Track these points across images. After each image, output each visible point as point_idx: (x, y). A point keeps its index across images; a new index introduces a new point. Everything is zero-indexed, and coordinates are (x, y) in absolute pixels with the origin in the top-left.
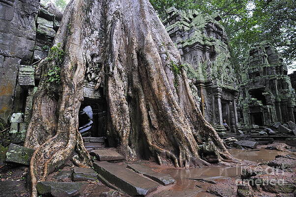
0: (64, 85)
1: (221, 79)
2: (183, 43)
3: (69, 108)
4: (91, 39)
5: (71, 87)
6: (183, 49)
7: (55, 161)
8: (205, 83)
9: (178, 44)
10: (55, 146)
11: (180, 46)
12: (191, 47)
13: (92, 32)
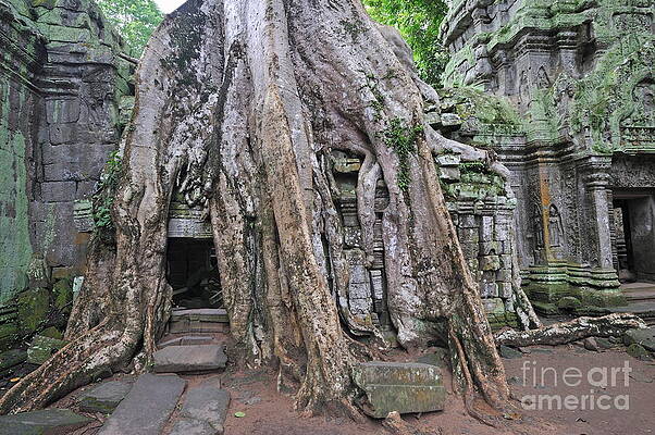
0: (118, 232)
1: (607, 128)
2: (487, 41)
3: (127, 273)
4: (200, 116)
5: (131, 232)
6: (490, 56)
7: (91, 366)
8: (556, 147)
9: (475, 46)
10: (104, 338)
11: (480, 50)
12: (509, 47)
13: (205, 99)
